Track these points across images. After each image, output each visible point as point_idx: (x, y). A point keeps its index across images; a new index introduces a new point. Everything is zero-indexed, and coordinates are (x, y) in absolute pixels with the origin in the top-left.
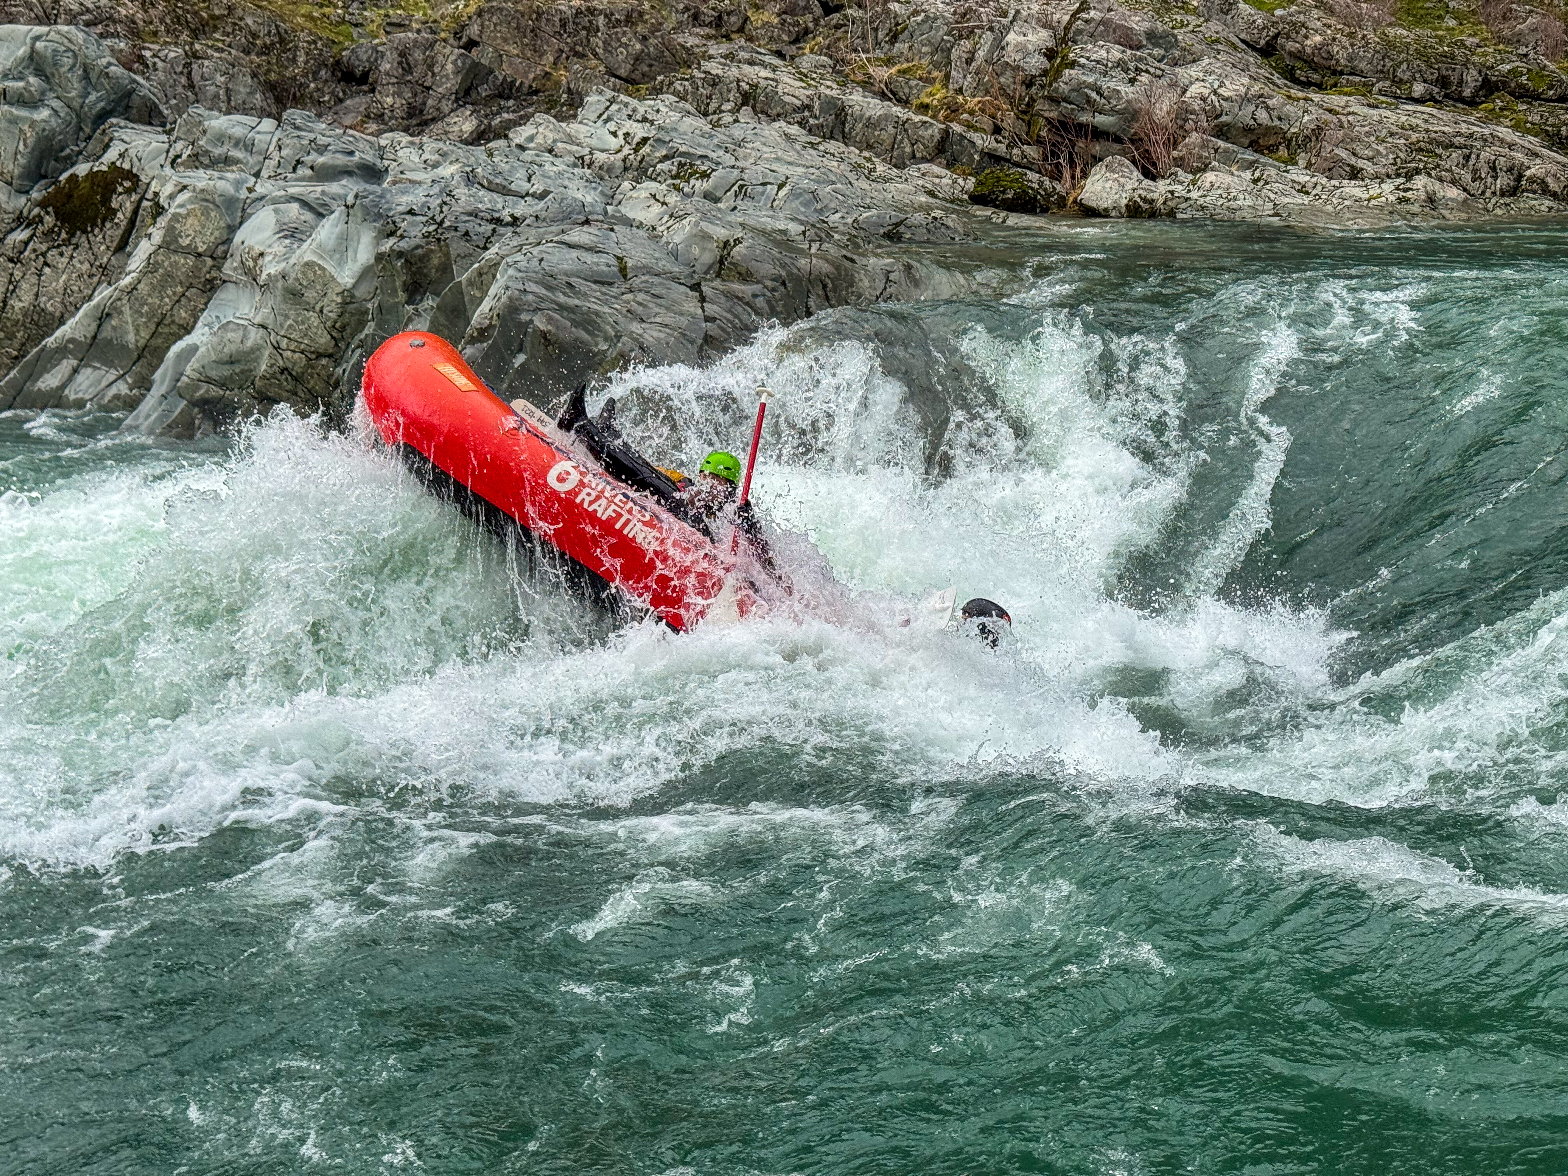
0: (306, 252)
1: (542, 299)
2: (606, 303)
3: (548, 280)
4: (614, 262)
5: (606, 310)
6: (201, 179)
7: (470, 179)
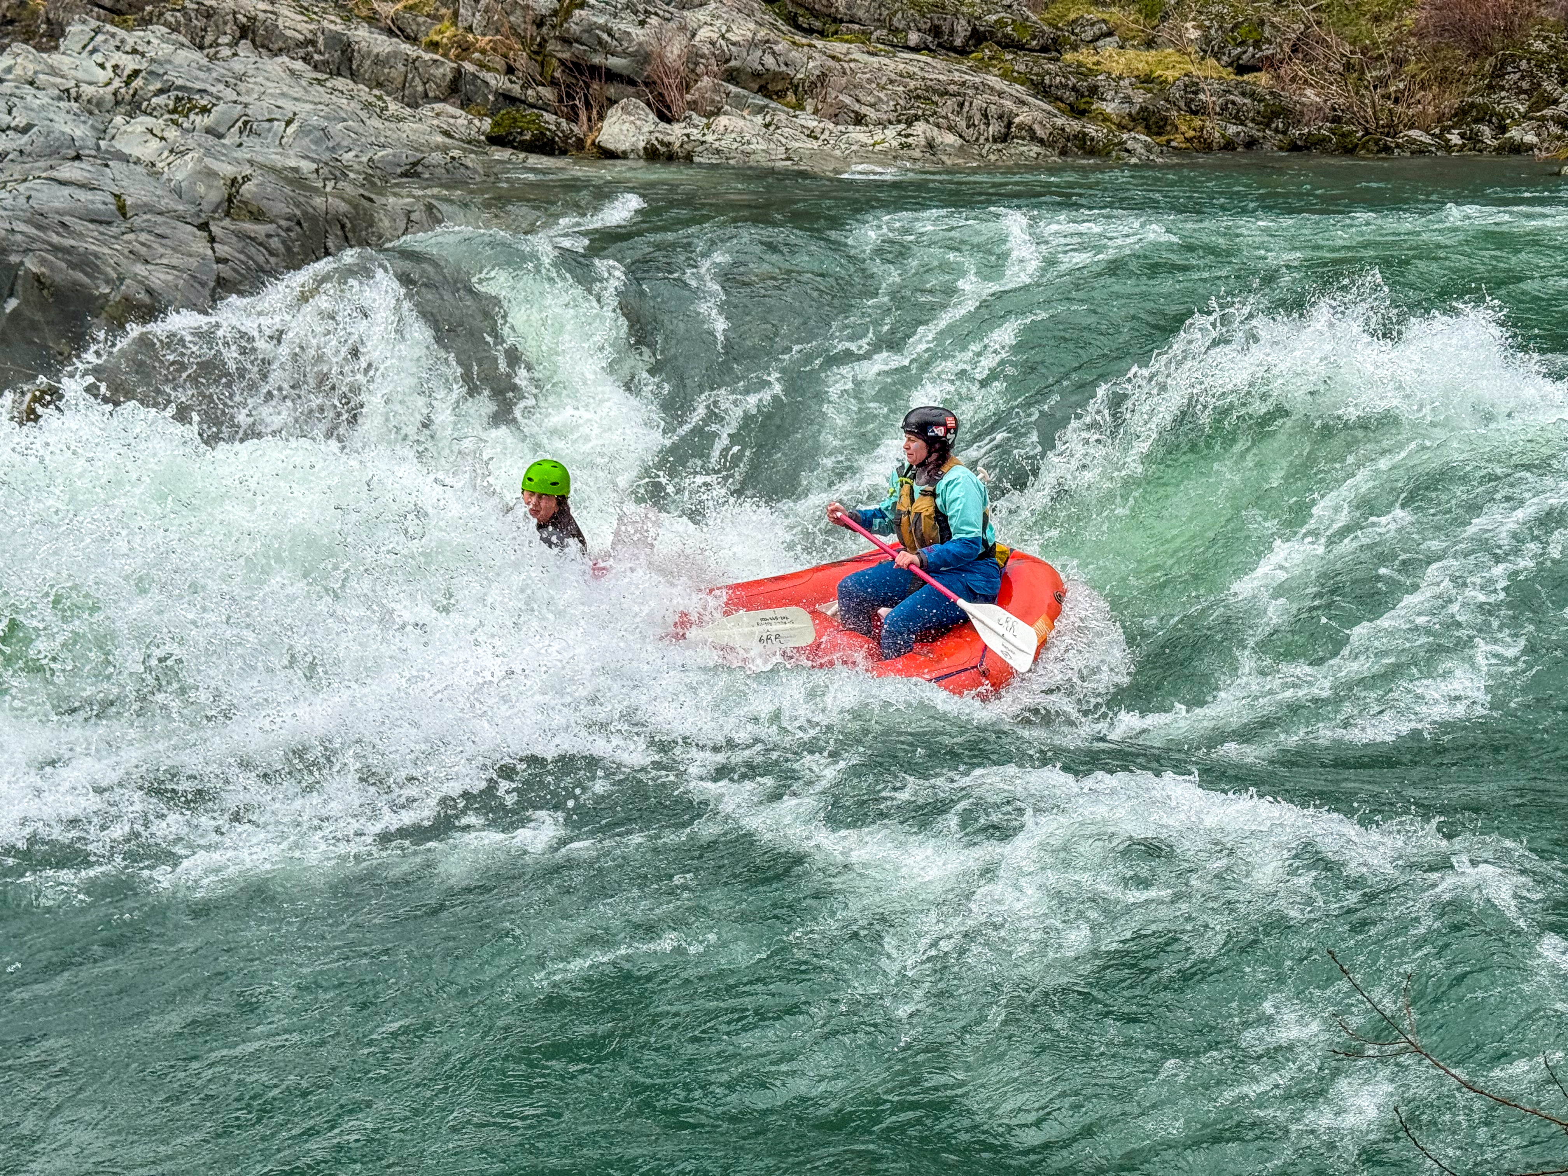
1: (33, 239)
2: (104, 243)
4: (110, 199)
5: (106, 250)
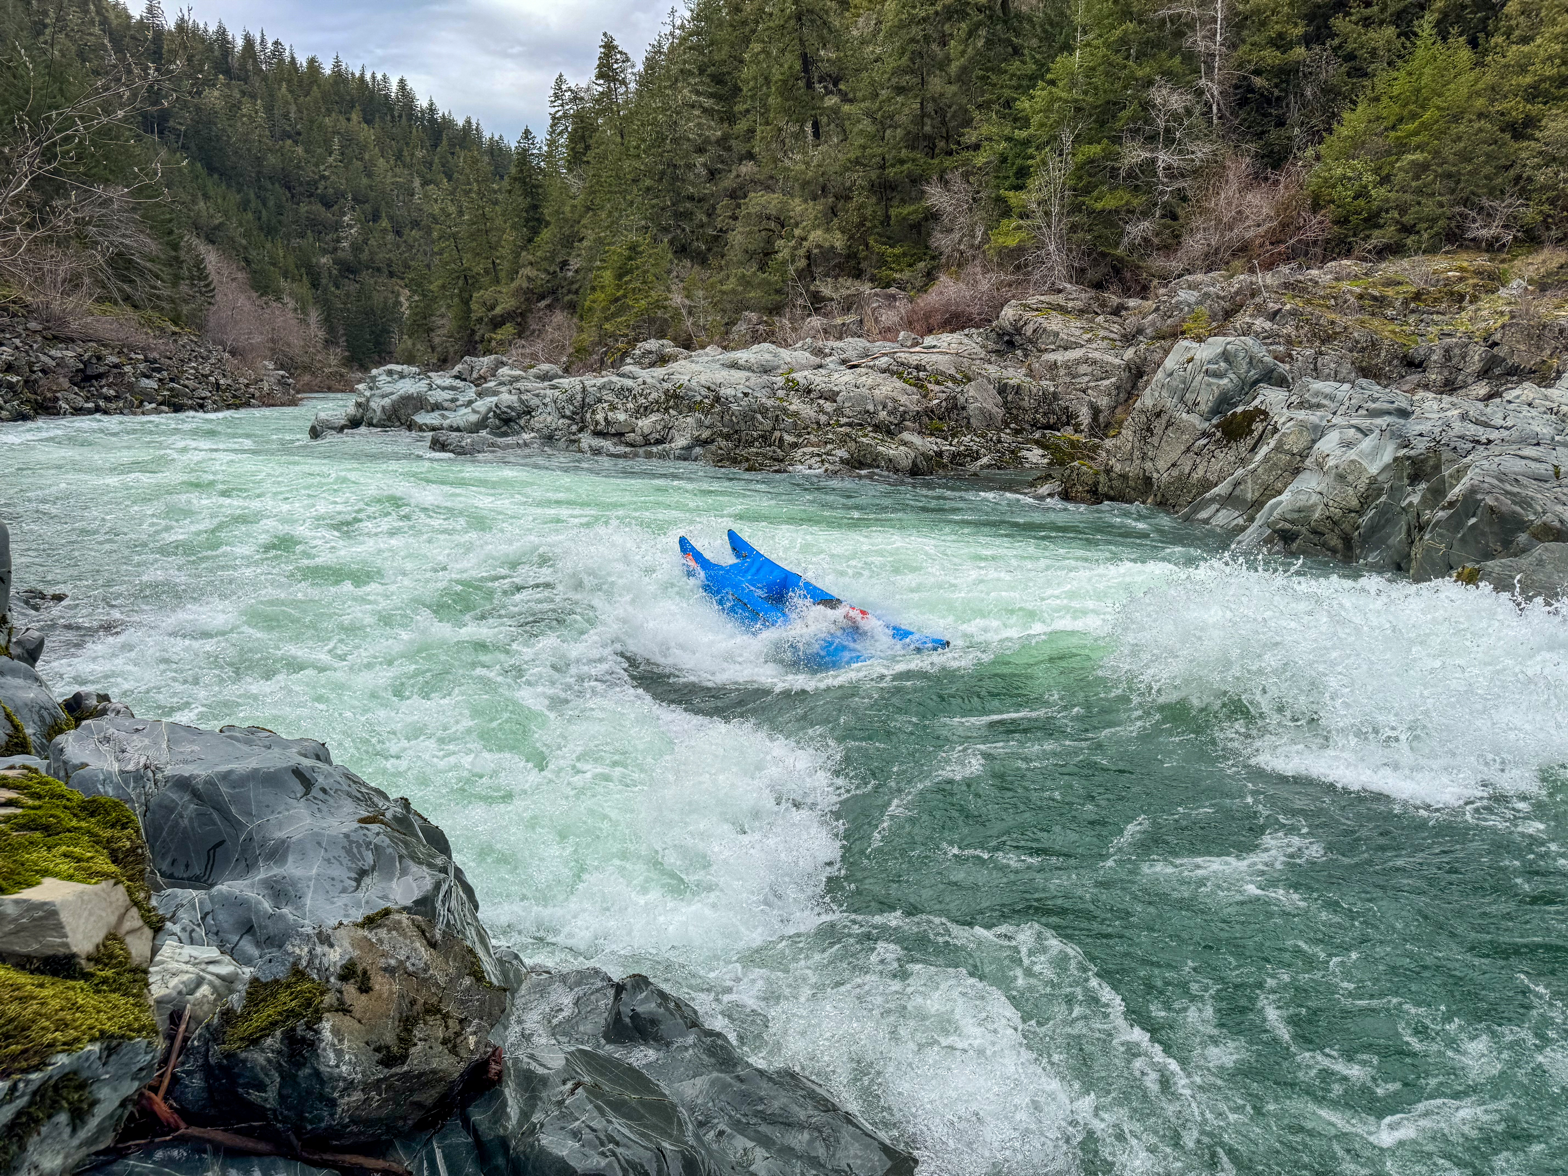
0: (1352, 454)
1: (1494, 487)
2: (1540, 492)
3: (1502, 477)
4: (1551, 468)
5: (1539, 496)
6: (1301, 415)
7: (1464, 417)
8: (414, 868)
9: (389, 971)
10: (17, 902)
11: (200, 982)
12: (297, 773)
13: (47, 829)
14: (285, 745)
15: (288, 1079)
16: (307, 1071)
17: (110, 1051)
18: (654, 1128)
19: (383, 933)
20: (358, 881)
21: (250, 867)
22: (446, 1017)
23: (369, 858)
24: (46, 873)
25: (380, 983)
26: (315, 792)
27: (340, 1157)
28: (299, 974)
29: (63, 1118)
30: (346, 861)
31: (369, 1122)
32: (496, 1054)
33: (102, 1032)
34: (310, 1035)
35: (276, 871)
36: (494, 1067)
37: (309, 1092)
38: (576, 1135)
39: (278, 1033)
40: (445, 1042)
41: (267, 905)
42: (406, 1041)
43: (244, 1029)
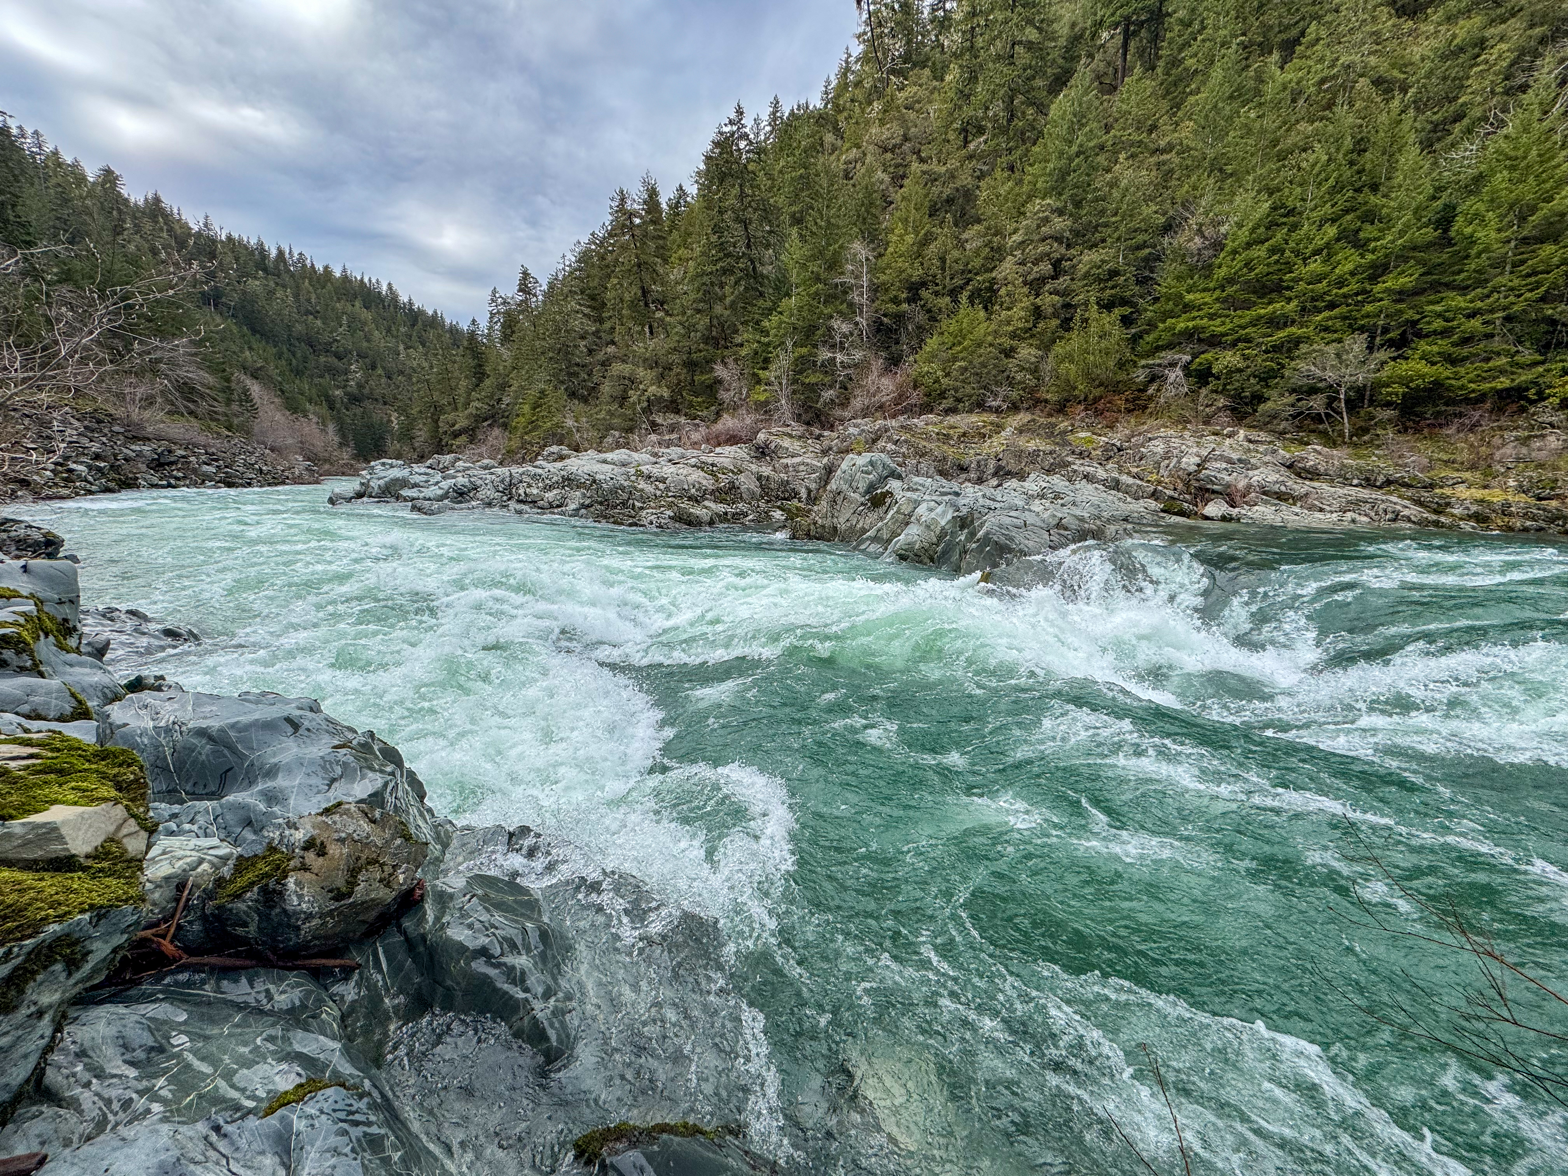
0: (933, 515)
1: (999, 532)
3: (1001, 526)
4: (1023, 522)
5: (1018, 536)
6: (909, 494)
7: (984, 496)
8: (370, 774)
9: (342, 841)
10: (23, 824)
11: (201, 861)
12: (288, 720)
13: (61, 772)
14: (287, 702)
15: (264, 917)
16: (278, 910)
17: (100, 917)
18: (522, 915)
19: (336, 817)
20: (330, 786)
21: (251, 783)
22: (382, 865)
23: (339, 770)
24: (55, 802)
25: (334, 850)
26: (301, 731)
27: (307, 962)
28: (272, 849)
29: (58, 967)
30: (321, 773)
31: (326, 938)
32: (420, 884)
33: (92, 906)
34: (279, 887)
35: (270, 784)
36: (418, 892)
37: (280, 924)
38: (470, 926)
39: (256, 889)
40: (381, 881)
41: (262, 807)
42: (352, 883)
43: (231, 888)
